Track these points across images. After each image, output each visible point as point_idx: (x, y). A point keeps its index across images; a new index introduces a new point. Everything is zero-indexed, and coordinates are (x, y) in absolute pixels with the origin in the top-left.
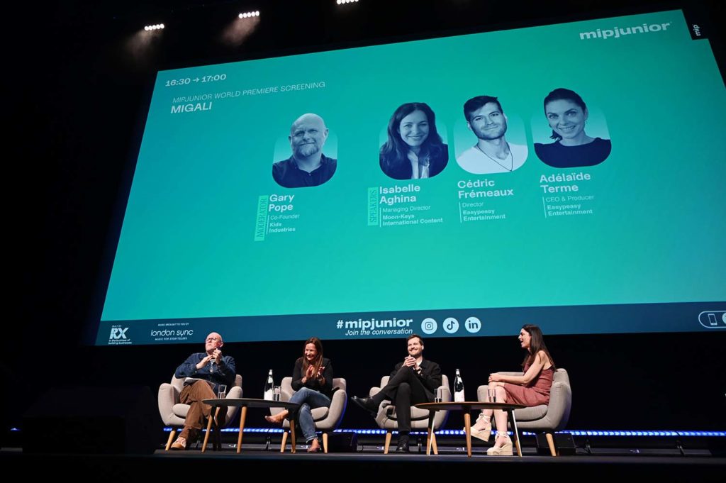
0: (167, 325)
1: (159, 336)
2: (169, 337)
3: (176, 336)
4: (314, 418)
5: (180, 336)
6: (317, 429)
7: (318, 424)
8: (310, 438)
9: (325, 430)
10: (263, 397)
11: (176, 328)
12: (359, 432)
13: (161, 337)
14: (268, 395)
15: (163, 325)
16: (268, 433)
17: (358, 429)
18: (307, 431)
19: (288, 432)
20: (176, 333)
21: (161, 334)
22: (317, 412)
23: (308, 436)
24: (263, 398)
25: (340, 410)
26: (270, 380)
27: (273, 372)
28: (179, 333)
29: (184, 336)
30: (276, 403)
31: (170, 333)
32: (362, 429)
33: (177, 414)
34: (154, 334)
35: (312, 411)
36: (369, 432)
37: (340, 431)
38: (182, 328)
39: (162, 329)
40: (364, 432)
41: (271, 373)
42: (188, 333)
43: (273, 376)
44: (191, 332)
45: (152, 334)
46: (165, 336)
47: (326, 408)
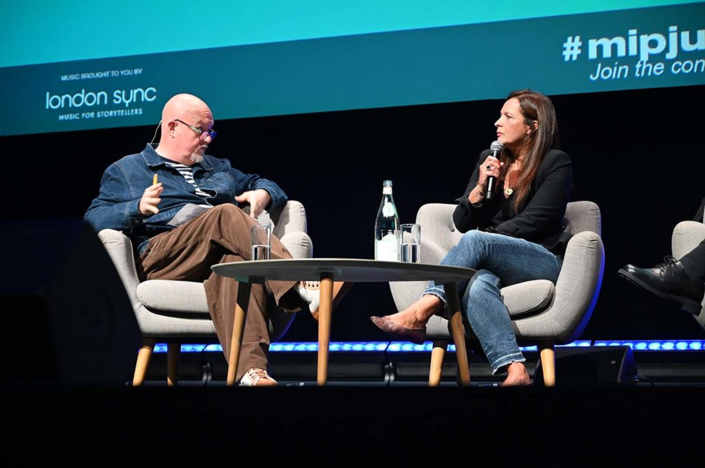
0: (84, 76)
1: (67, 109)
2: (95, 109)
3: (111, 106)
4: (514, 309)
5: (122, 106)
6: (523, 340)
7: (524, 326)
8: (501, 361)
9: (543, 341)
10: (371, 253)
11: (109, 85)
12: (641, 346)
13: (74, 110)
14: (387, 249)
15: (73, 77)
16: (385, 352)
17: (637, 338)
18: (492, 342)
19: (445, 347)
20: (111, 98)
21: (72, 102)
22: (518, 294)
23: (496, 355)
24: (372, 256)
25: (587, 289)
26: (389, 210)
27: (394, 188)
28: (119, 97)
29: (132, 105)
30: (410, 270)
31: (97, 100)
32: (649, 338)
33: (151, 304)
34: (55, 102)
35: (504, 291)
36: (668, 346)
37: (586, 344)
38: (127, 84)
39: (73, 88)
40: (655, 346)
41: (388, 190)
42: (144, 96)
43: (397, 199)
44: (150, 94)
45: (49, 103)
46: (85, 109)
47: (546, 284)
